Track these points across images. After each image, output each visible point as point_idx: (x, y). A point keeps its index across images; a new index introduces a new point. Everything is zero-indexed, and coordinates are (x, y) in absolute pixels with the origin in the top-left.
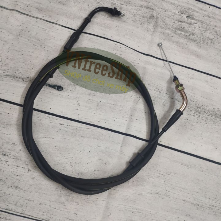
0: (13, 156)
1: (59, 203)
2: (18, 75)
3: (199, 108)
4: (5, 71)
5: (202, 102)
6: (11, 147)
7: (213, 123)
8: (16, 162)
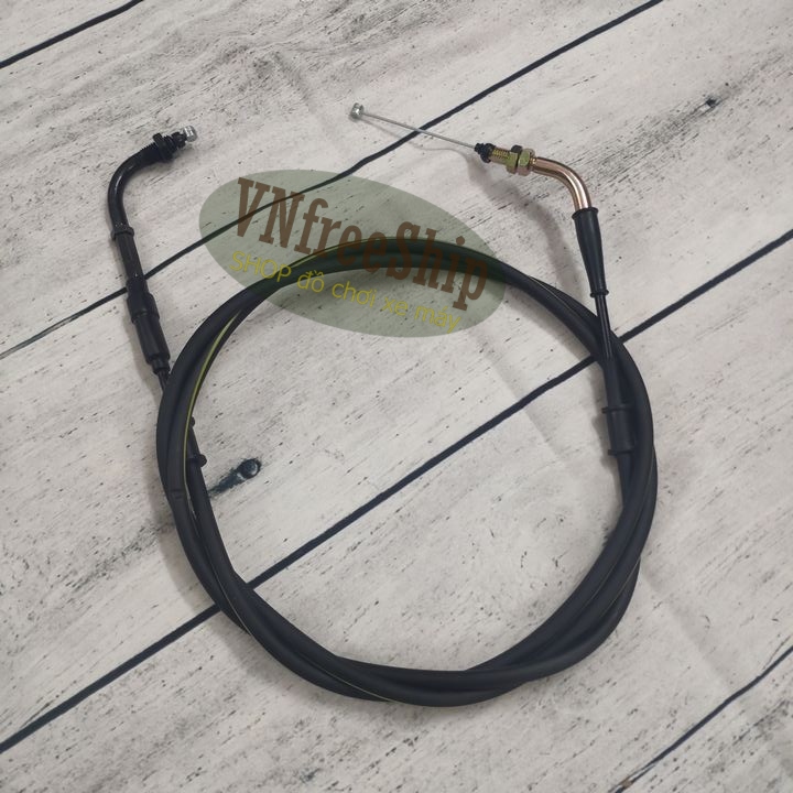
0: (332, 753)
1: (569, 734)
2: (109, 552)
3: (606, 161)
4: (66, 577)
5: (597, 142)
6: (303, 739)
7: (672, 162)
8: (357, 760)
